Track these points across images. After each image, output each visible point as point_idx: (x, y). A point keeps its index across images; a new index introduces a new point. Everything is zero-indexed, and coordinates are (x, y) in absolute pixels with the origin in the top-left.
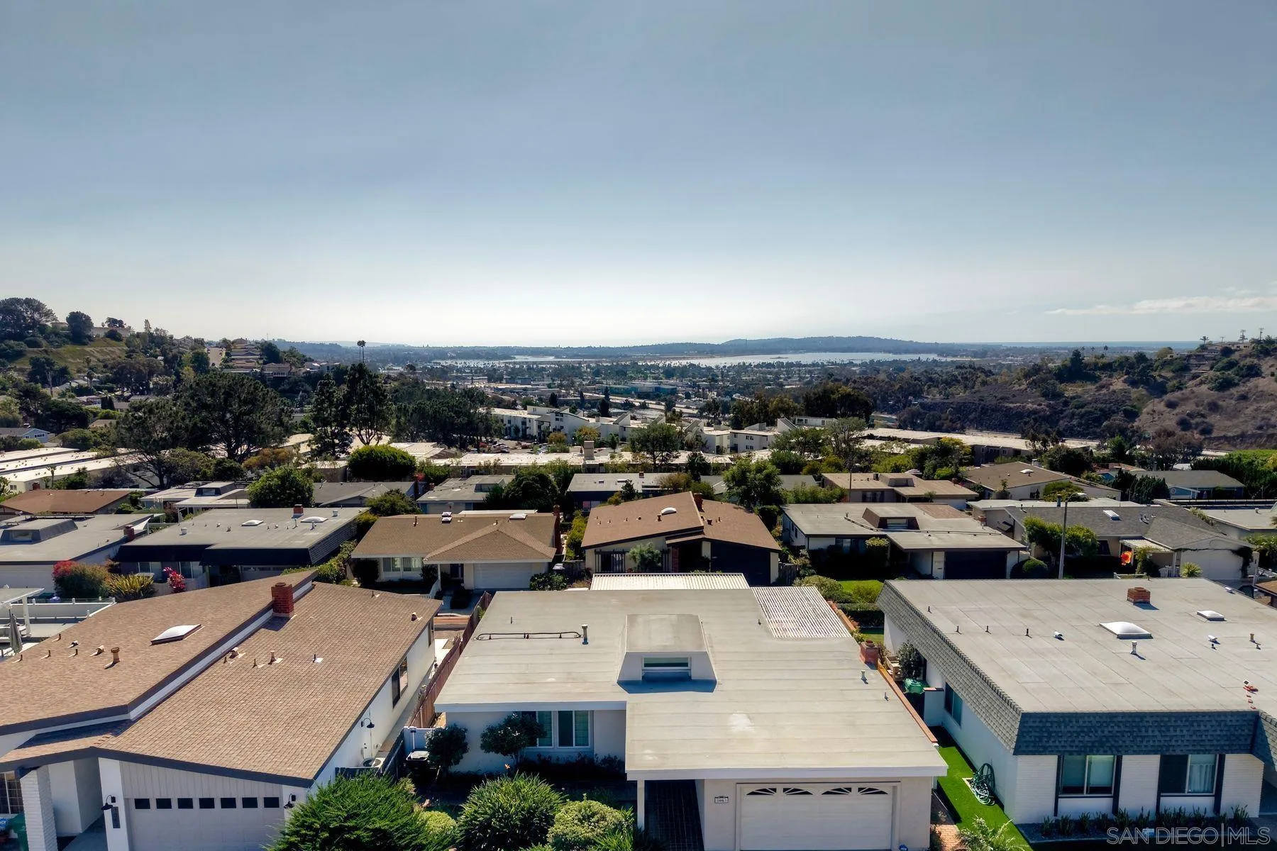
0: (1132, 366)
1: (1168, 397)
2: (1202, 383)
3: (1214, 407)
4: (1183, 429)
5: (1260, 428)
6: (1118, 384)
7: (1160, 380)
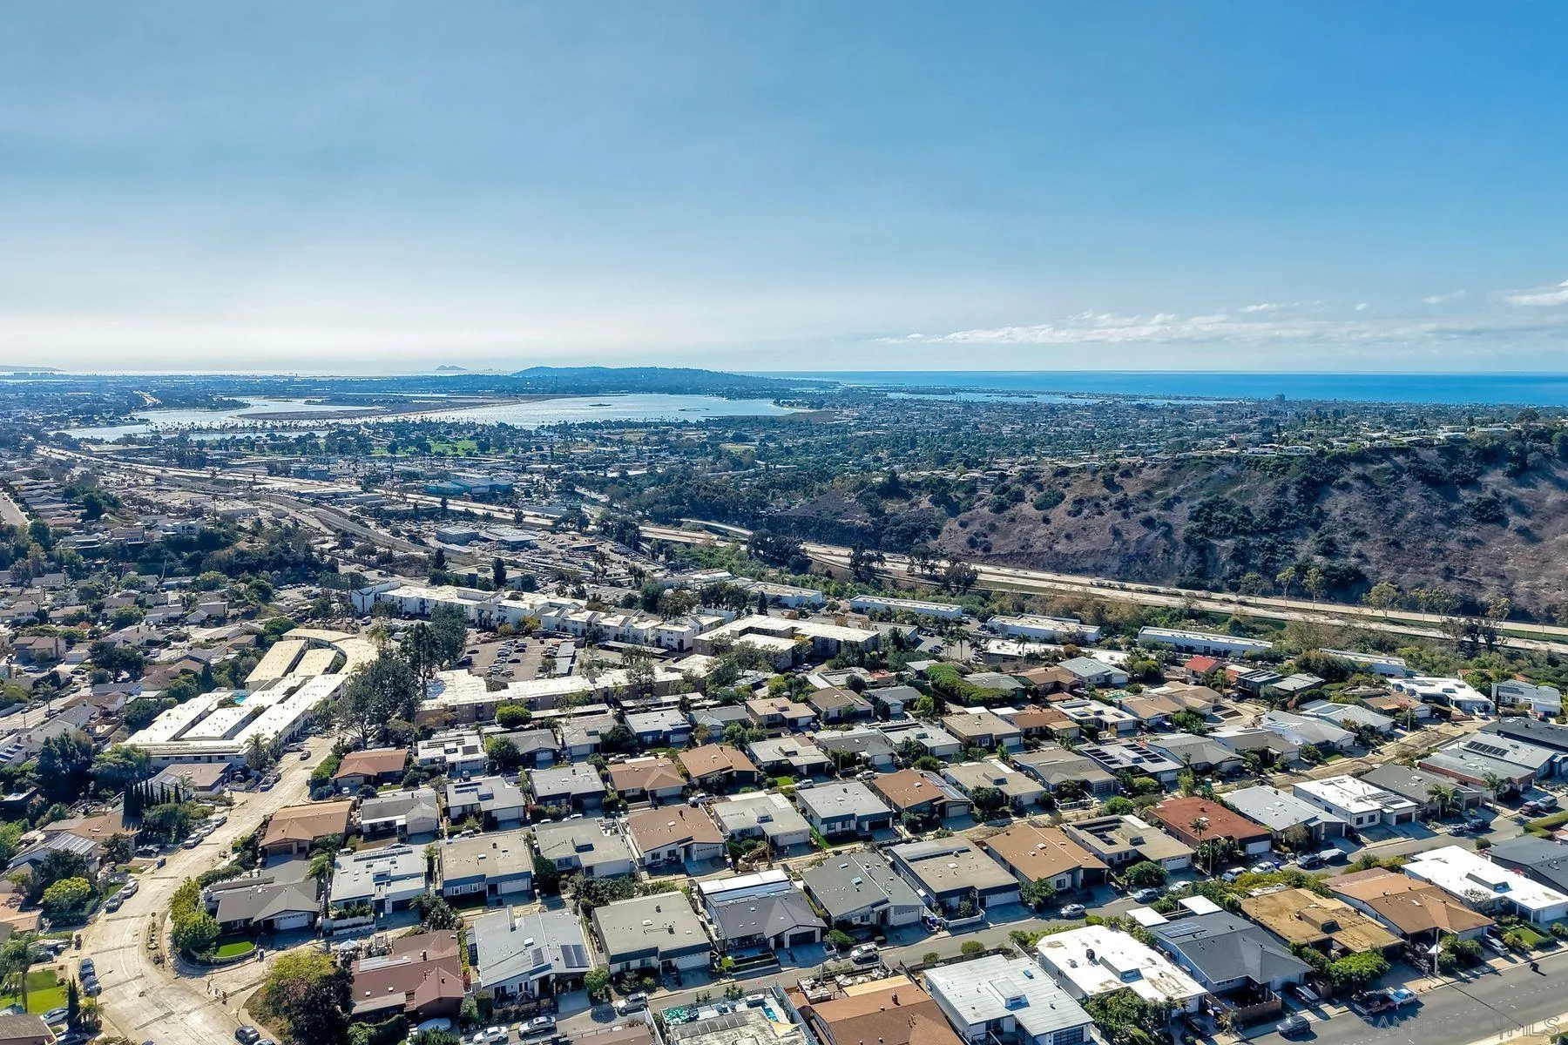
0: (934, 487)
1: (962, 517)
2: (984, 505)
3: (993, 528)
4: (972, 547)
5: (1022, 548)
6: (925, 502)
7: (956, 500)
